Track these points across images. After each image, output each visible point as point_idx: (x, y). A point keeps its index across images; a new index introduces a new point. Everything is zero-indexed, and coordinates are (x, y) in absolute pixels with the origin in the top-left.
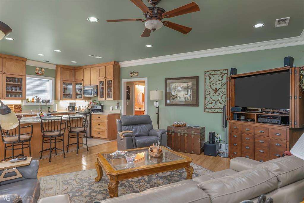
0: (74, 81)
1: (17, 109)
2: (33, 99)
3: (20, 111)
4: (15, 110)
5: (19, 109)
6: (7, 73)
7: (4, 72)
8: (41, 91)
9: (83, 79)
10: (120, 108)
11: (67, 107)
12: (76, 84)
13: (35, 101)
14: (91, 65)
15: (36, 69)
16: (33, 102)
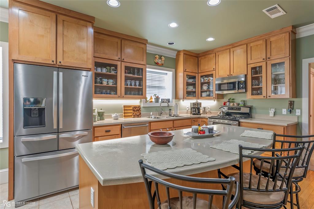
0: (198, 73)
1: (136, 112)
2: (151, 98)
3: (139, 115)
4: (134, 113)
5: (138, 112)
6: (125, 61)
7: (122, 59)
8: (159, 87)
9: (214, 69)
10: (298, 112)
11: (187, 109)
12: (201, 78)
13: (154, 101)
14: (230, 45)
15: (156, 57)
16: (151, 102)
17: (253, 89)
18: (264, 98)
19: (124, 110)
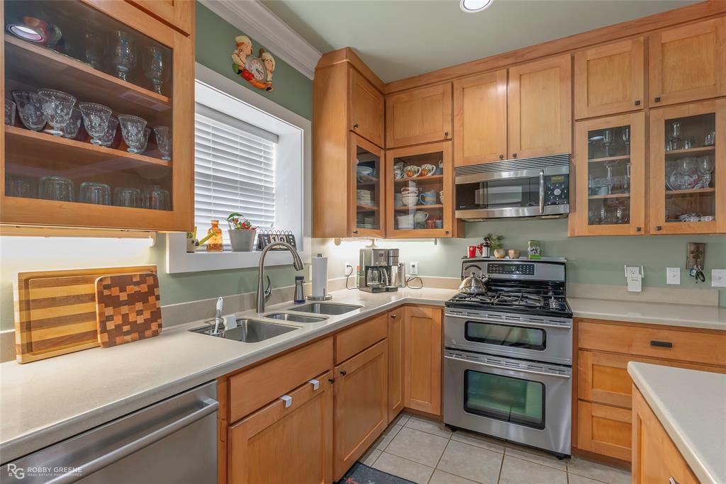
0: (385, 149)
1: (125, 309)
2: (215, 230)
3: (147, 323)
5: (139, 306)
8: (248, 188)
9: (447, 134)
10: (716, 277)
11: (347, 271)
12: (395, 165)
13: (229, 242)
14: (506, 56)
15: (238, 45)
16: (217, 247)
17: (594, 205)
18: (638, 233)
19: (27, 305)
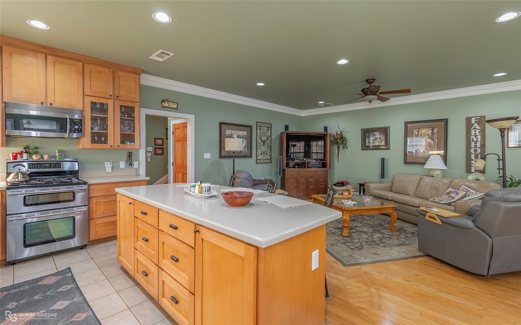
10: (136, 164)
17: (93, 135)
18: (111, 148)
